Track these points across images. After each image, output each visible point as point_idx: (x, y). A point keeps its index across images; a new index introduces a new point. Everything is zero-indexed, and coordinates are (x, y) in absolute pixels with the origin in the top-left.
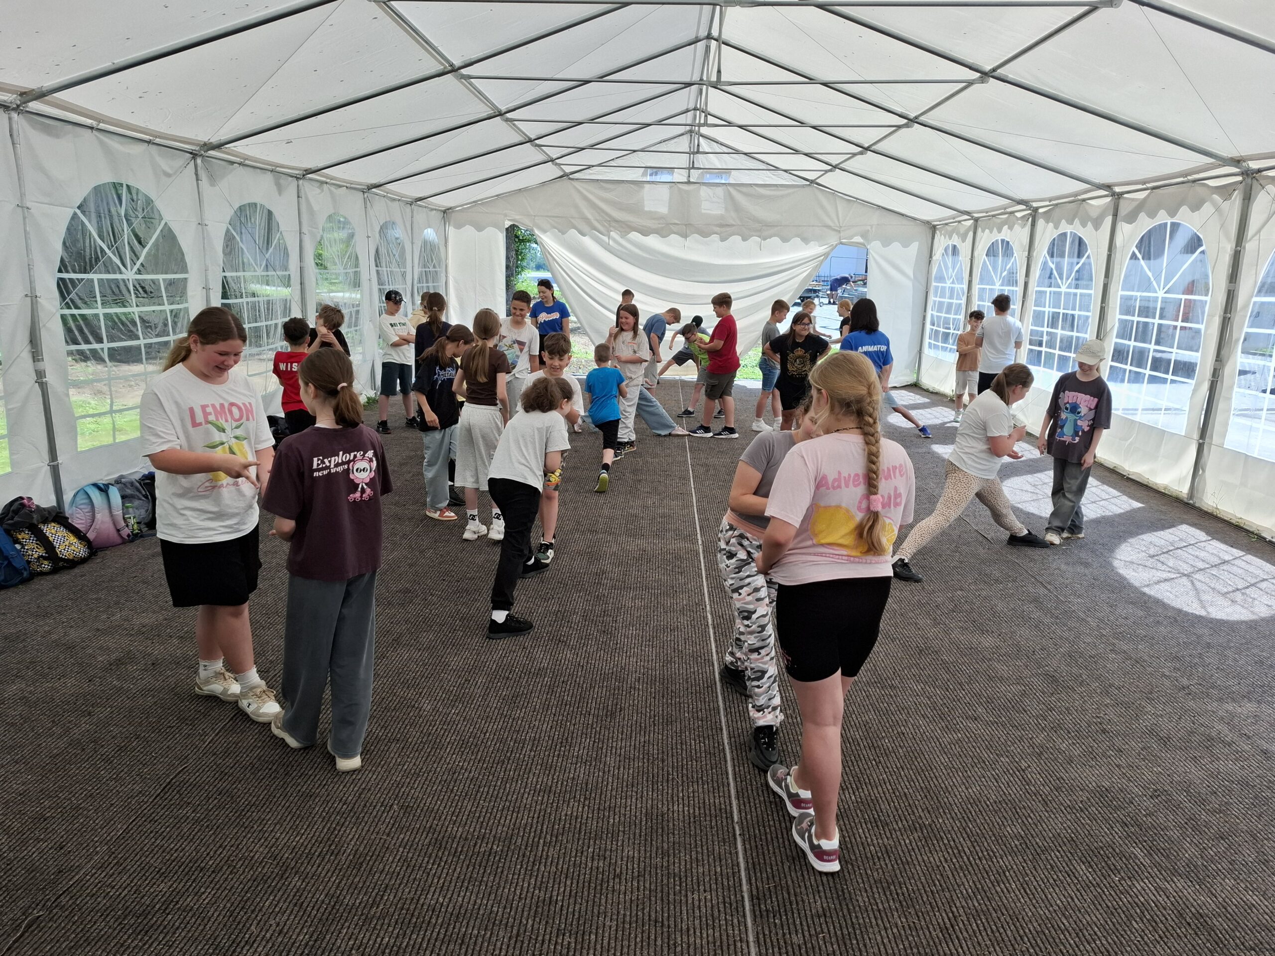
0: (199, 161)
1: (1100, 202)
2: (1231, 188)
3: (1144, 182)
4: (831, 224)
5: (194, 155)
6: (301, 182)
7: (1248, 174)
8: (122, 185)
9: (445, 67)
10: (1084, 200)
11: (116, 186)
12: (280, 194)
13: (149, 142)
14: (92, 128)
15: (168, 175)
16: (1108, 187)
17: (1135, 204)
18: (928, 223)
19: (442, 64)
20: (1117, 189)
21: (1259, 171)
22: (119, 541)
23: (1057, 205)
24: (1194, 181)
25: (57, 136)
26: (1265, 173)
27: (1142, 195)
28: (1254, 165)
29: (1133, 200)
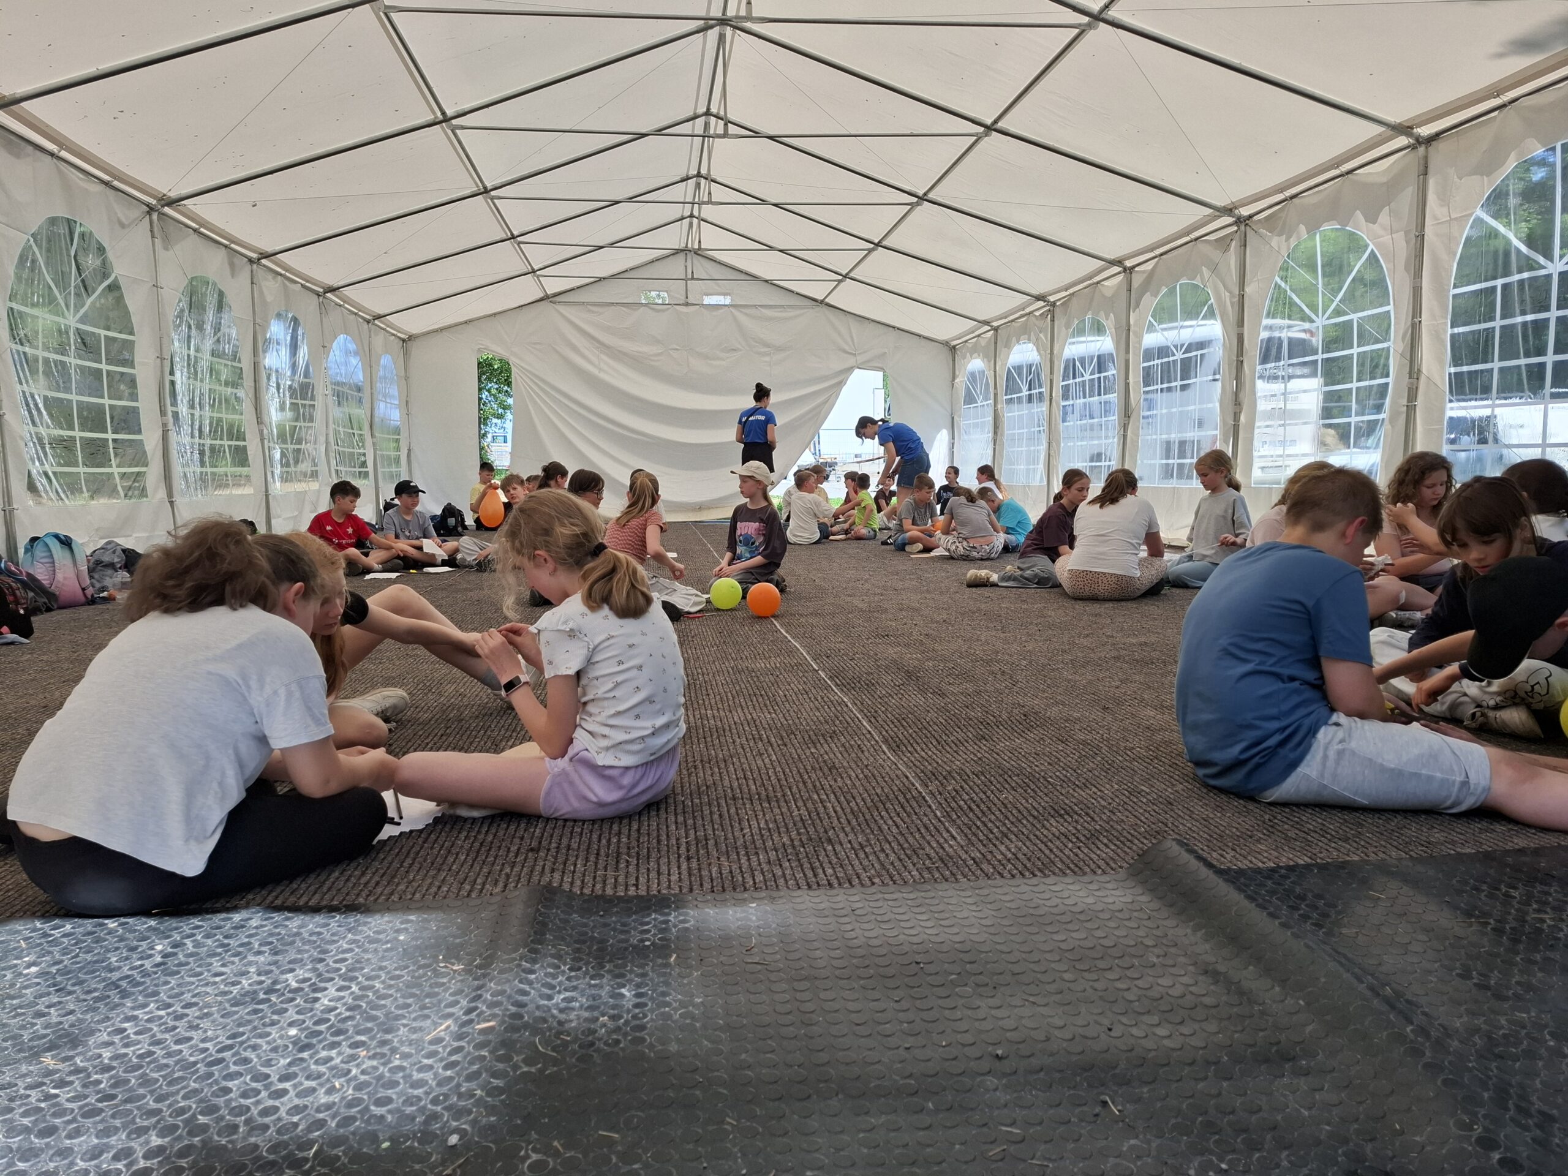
0: (155, 216)
1: (1114, 282)
2: (1229, 238)
3: (1152, 249)
4: (847, 348)
5: (151, 209)
6: (255, 266)
7: (1240, 221)
8: (75, 222)
9: (436, 117)
10: (1098, 283)
11: (70, 224)
12: (233, 275)
13: (106, 183)
14: (52, 155)
15: (123, 226)
16: (1119, 262)
17: (1145, 275)
18: (946, 344)
19: (434, 112)
20: (1129, 263)
21: (1250, 217)
22: (83, 599)
23: (1073, 294)
24: (1196, 239)
25: (18, 156)
26: (1256, 218)
27: (1149, 266)
28: (1245, 212)
29: (1143, 272)
